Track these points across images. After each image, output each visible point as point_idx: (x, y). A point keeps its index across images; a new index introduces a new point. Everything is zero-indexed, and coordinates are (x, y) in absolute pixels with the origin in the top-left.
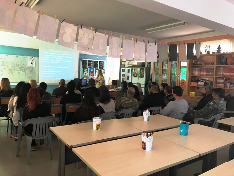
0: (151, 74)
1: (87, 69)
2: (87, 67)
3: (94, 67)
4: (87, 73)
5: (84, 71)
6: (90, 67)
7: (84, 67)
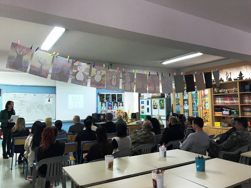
0: (171, 105)
1: (105, 103)
2: (105, 101)
3: (112, 101)
4: (105, 107)
5: (102, 106)
6: (108, 101)
7: (102, 101)
